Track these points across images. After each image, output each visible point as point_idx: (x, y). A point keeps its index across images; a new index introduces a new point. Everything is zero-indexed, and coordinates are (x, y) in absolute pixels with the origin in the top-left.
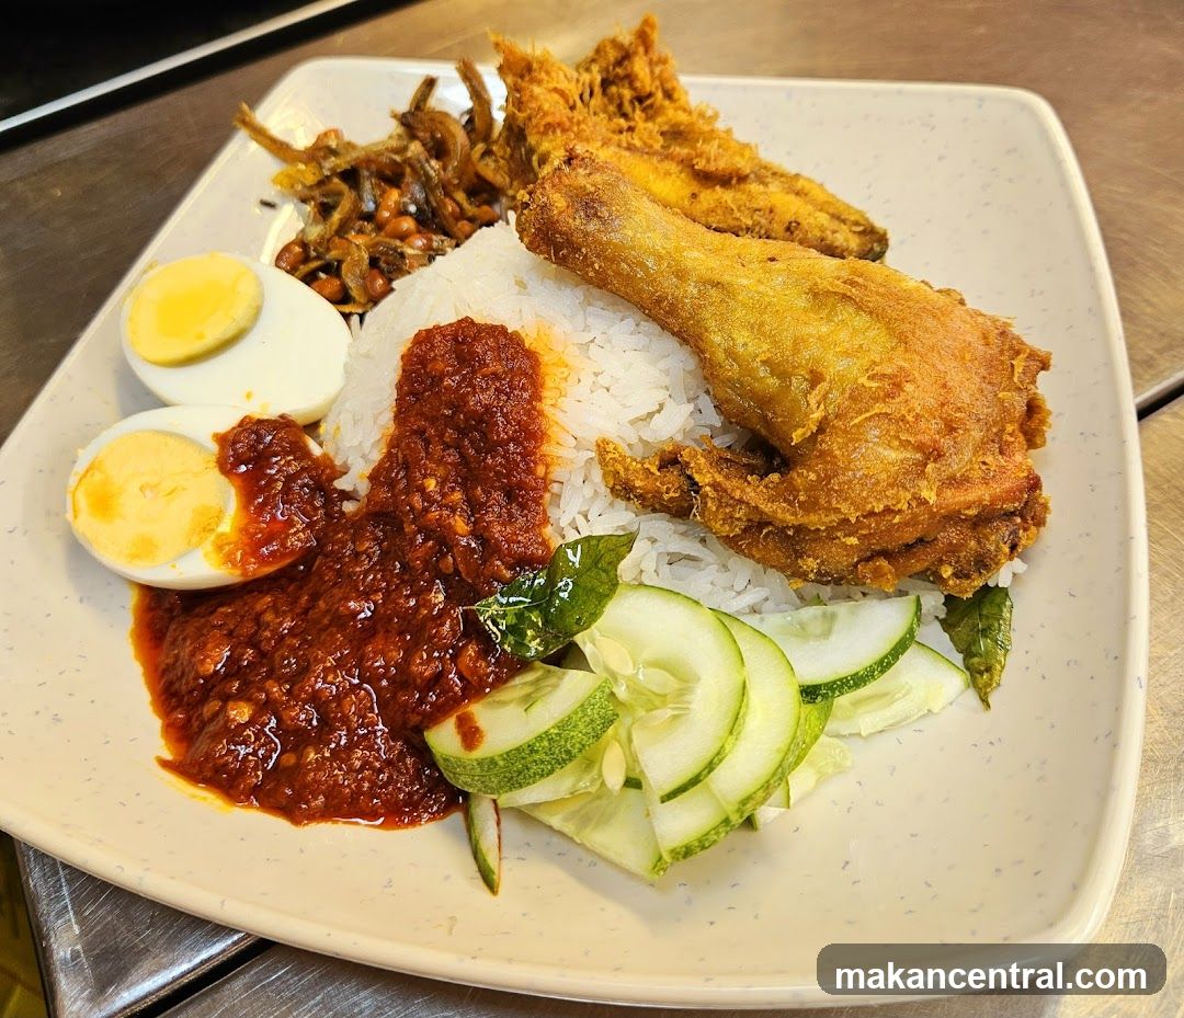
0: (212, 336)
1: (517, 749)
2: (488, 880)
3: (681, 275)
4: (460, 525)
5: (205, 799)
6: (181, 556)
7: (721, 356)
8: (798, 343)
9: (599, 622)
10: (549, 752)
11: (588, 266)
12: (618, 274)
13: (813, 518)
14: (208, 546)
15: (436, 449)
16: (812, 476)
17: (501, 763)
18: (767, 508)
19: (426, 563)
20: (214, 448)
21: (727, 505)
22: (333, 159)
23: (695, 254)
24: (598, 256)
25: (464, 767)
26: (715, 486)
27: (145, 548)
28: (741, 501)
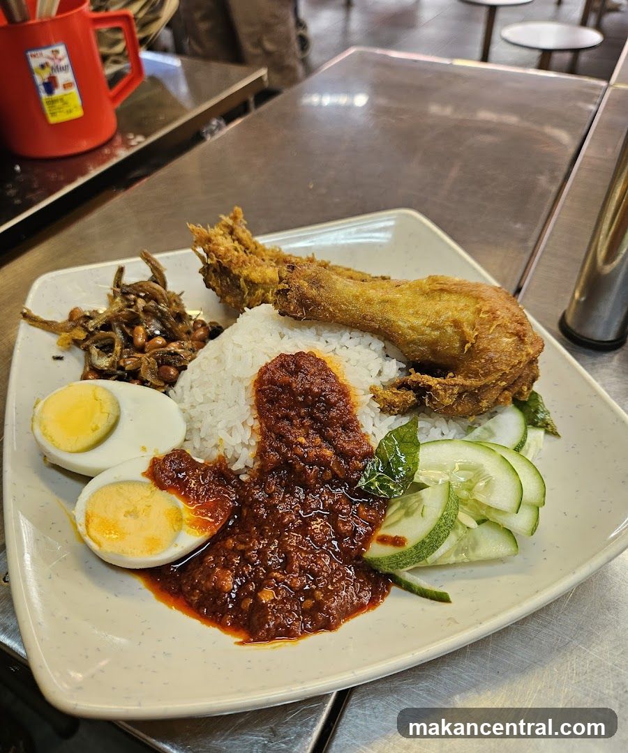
0: (103, 426)
1: (434, 530)
2: (442, 598)
3: (369, 302)
4: (328, 453)
5: (280, 646)
6: (175, 538)
7: (407, 331)
8: (438, 313)
9: (420, 464)
10: (445, 524)
11: (325, 311)
12: (341, 310)
13: (490, 378)
14: (186, 527)
15: (297, 421)
16: (483, 361)
17: (427, 541)
18: (468, 382)
19: (316, 478)
20: (147, 480)
21: (449, 389)
22: (91, 321)
23: (371, 291)
24: (330, 305)
25: (405, 555)
26: (439, 383)
27: (153, 543)
28: (455, 385)
